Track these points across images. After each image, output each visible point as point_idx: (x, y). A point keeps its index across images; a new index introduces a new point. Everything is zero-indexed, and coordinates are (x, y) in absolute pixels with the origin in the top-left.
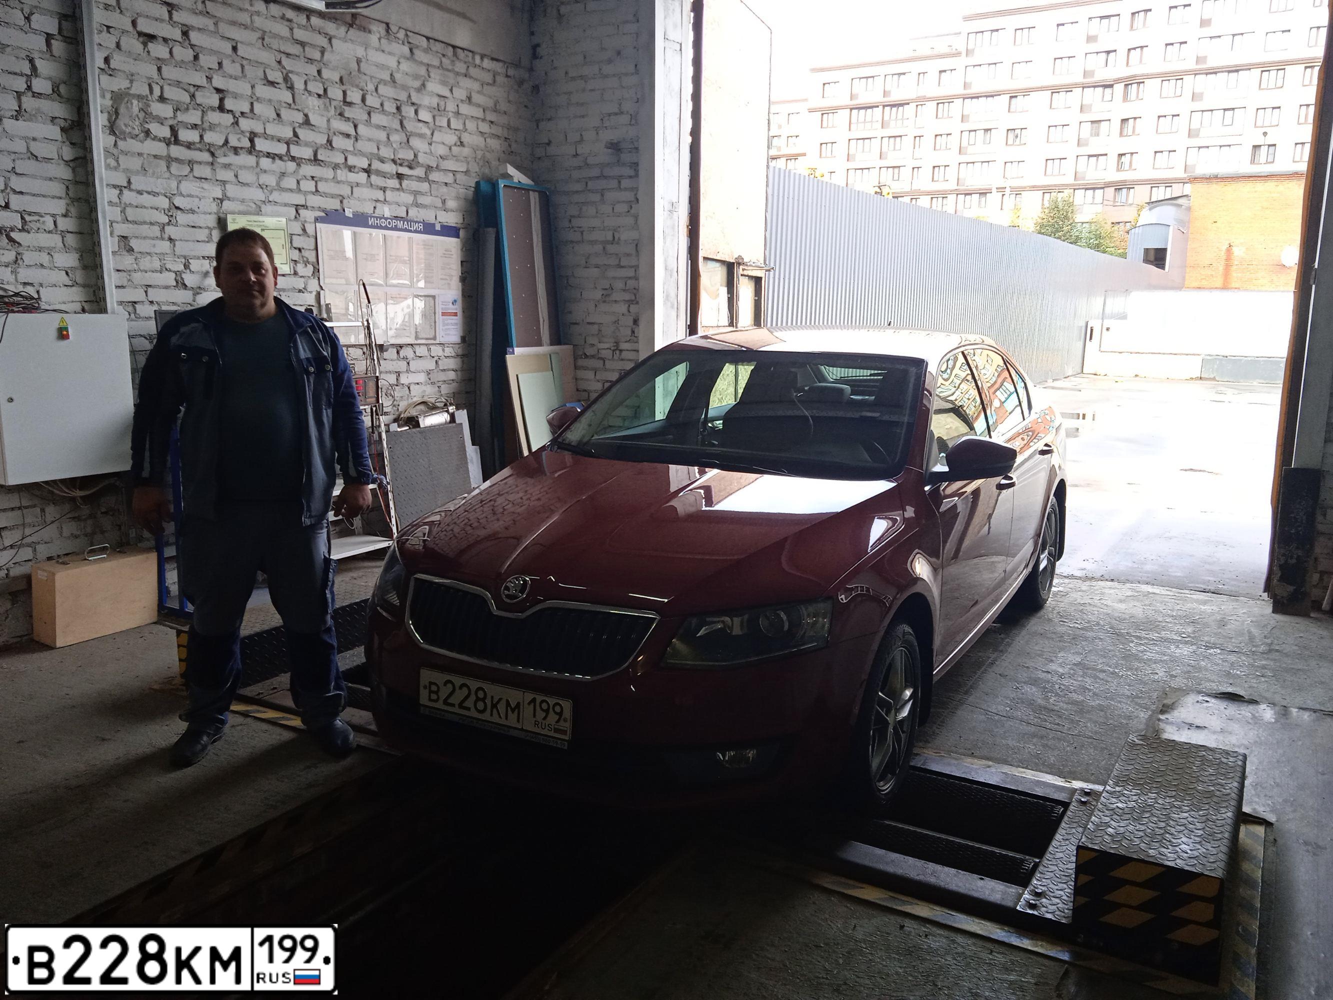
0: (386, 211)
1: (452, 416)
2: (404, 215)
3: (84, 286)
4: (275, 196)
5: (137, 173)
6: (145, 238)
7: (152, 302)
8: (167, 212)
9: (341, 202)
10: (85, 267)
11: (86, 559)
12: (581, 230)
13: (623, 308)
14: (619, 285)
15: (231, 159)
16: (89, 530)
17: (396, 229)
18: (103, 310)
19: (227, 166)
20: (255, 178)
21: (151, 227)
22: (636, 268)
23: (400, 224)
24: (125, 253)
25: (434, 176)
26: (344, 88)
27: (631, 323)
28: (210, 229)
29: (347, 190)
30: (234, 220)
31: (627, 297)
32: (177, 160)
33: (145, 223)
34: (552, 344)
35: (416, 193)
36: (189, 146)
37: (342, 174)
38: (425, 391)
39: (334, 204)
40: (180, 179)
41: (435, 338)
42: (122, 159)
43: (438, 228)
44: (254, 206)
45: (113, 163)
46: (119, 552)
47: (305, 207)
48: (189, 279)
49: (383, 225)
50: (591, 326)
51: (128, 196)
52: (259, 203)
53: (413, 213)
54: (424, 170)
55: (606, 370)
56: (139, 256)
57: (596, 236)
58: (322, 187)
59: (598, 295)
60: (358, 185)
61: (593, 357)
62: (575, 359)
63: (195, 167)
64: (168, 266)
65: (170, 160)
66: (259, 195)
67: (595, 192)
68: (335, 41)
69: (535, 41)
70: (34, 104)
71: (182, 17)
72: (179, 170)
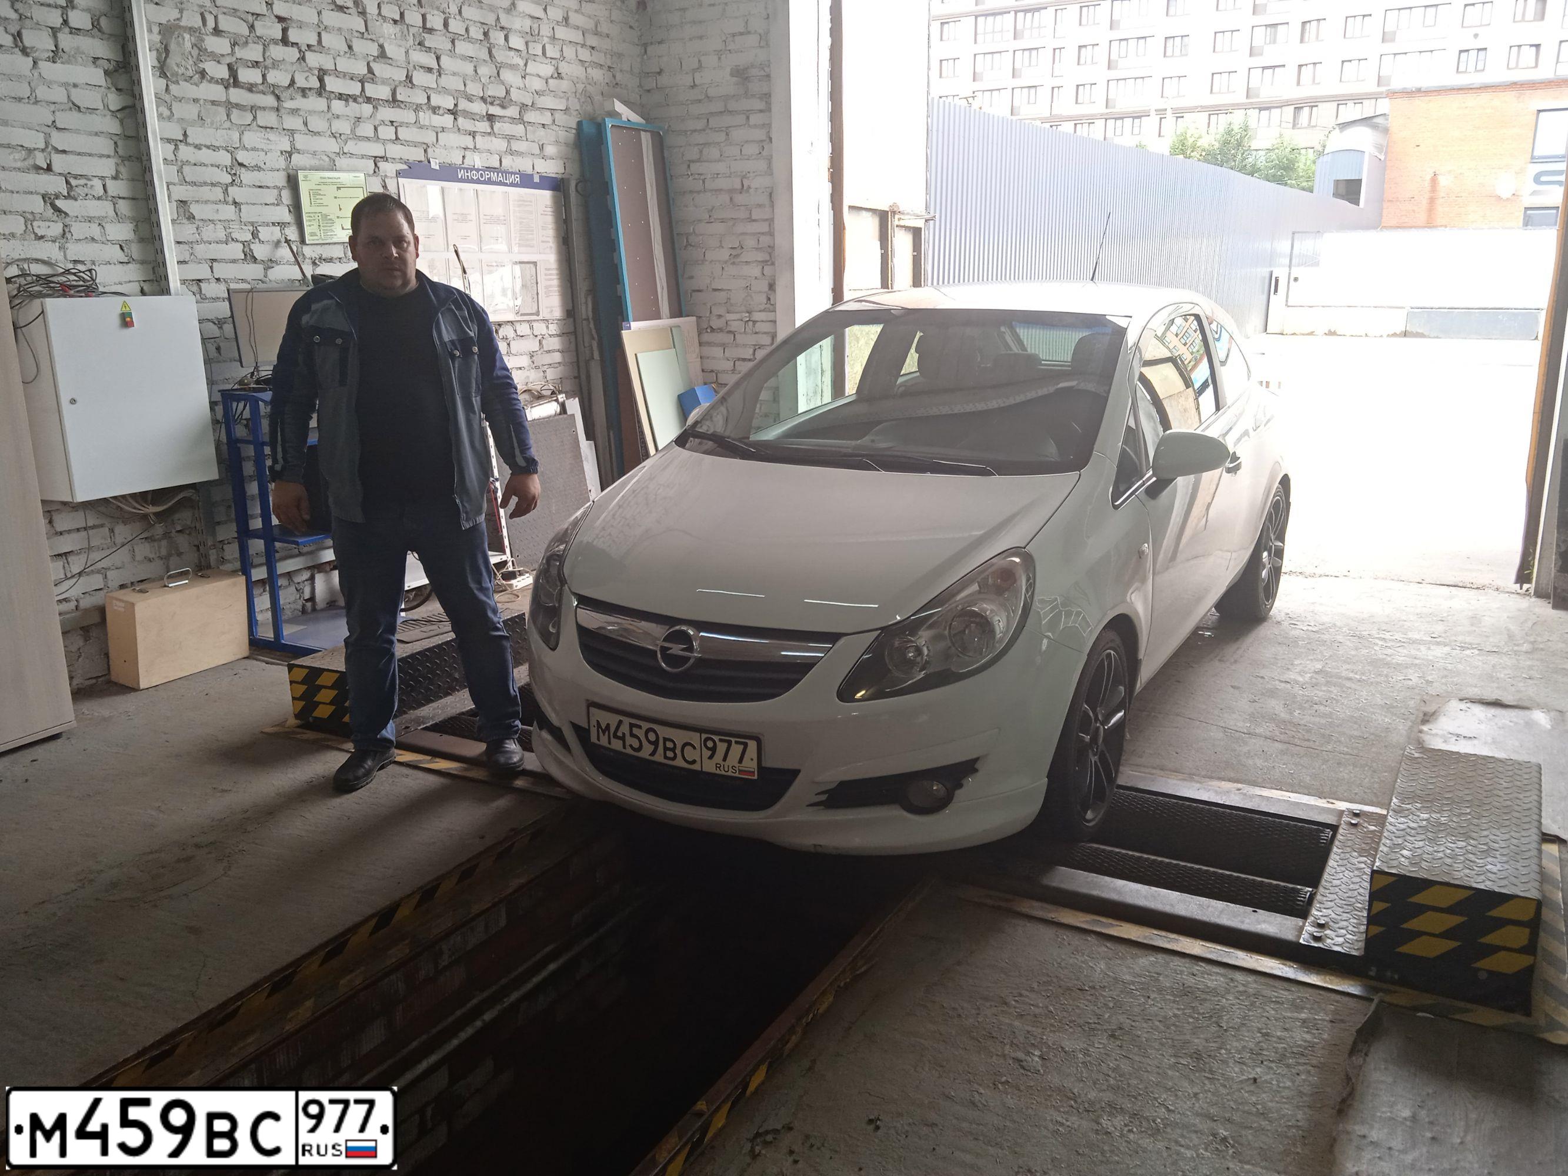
0: (477, 160)
1: (563, 406)
2: (497, 165)
3: (143, 262)
4: (350, 147)
5: (192, 124)
6: (206, 202)
7: (218, 280)
8: (229, 170)
9: (425, 151)
10: (141, 240)
11: (165, 586)
12: (702, 177)
13: (756, 271)
14: (750, 242)
15: (299, 102)
16: (164, 552)
17: (489, 182)
18: (165, 291)
19: (295, 112)
20: (327, 125)
21: (213, 189)
22: (771, 221)
23: (494, 176)
24: (185, 221)
25: (530, 116)
26: (423, 11)
27: (766, 288)
28: (280, 189)
29: (429, 137)
30: (306, 177)
31: (761, 256)
32: (237, 106)
33: (205, 184)
34: (672, 316)
35: (509, 138)
36: (251, 88)
37: (425, 117)
38: (528, 377)
39: (417, 155)
40: (243, 129)
41: (538, 314)
42: (176, 106)
43: (537, 179)
44: (327, 159)
45: (166, 113)
46: (201, 576)
47: (384, 158)
48: (260, 251)
49: (475, 178)
50: (717, 293)
51: (185, 152)
52: (333, 156)
53: (508, 162)
54: (518, 109)
55: (737, 346)
56: (201, 224)
57: (722, 183)
58: (403, 133)
59: (724, 254)
60: (443, 129)
61: (721, 330)
62: (700, 334)
63: (259, 114)
64: (234, 236)
65: (230, 106)
66: (332, 146)
67: (719, 130)
70: (72, 42)
72: (241, 118)
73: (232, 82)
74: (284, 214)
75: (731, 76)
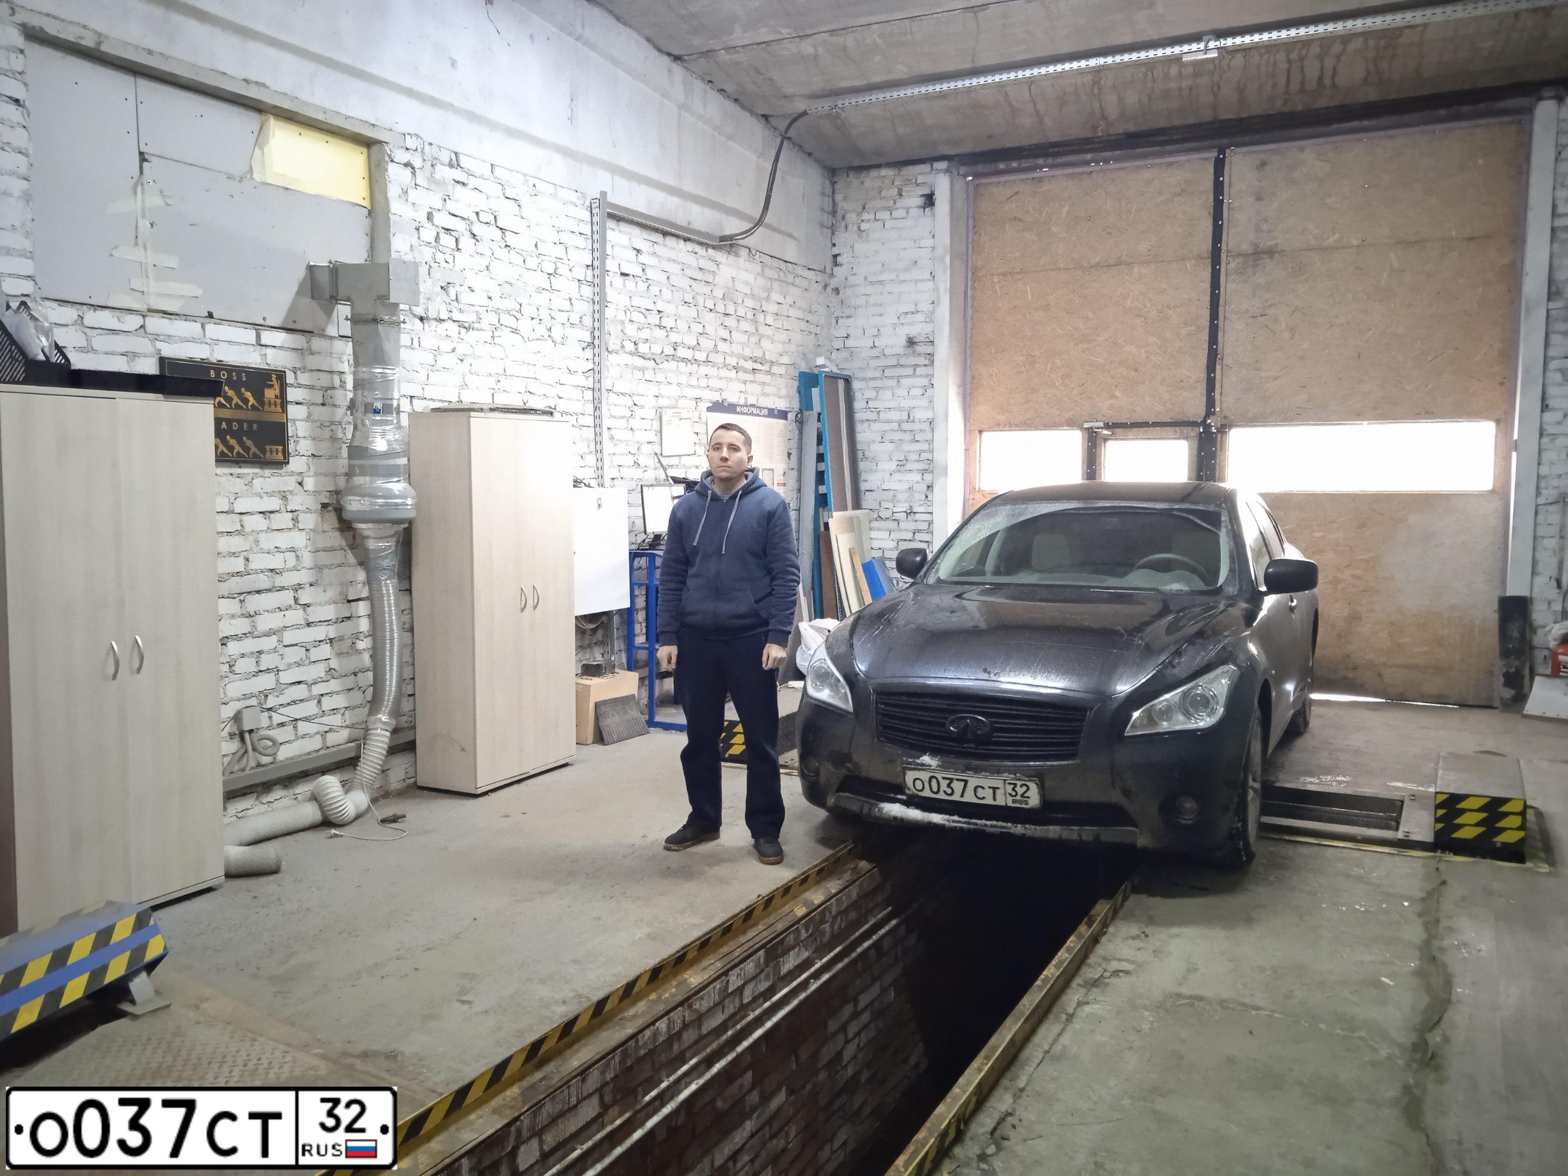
0: (747, 400)
2: (756, 402)
5: (617, 379)
6: (619, 428)
7: (622, 478)
8: (630, 408)
9: (721, 394)
13: (917, 477)
14: (914, 457)
15: (666, 365)
17: (752, 414)
18: (602, 485)
19: (662, 370)
20: (676, 378)
21: (623, 420)
22: (931, 442)
23: (755, 410)
24: (612, 441)
25: (776, 369)
26: (725, 302)
27: (925, 488)
28: (653, 420)
29: (722, 384)
30: (665, 412)
31: (921, 466)
32: (637, 368)
33: (620, 417)
34: (853, 509)
35: (763, 384)
36: (643, 357)
37: (724, 373)
39: (715, 396)
40: (638, 382)
42: (611, 369)
43: (776, 413)
47: (701, 399)
49: (746, 411)
50: (885, 492)
51: (612, 397)
53: (761, 400)
54: (769, 364)
55: (900, 530)
56: (616, 442)
57: (892, 415)
58: (711, 382)
59: (893, 465)
60: (731, 379)
61: (887, 519)
63: (646, 373)
65: (634, 367)
67: (892, 377)
68: (721, 266)
69: (835, 251)
70: (569, 332)
71: (643, 258)
72: (638, 375)
73: (636, 353)
74: (652, 436)
75: (903, 341)
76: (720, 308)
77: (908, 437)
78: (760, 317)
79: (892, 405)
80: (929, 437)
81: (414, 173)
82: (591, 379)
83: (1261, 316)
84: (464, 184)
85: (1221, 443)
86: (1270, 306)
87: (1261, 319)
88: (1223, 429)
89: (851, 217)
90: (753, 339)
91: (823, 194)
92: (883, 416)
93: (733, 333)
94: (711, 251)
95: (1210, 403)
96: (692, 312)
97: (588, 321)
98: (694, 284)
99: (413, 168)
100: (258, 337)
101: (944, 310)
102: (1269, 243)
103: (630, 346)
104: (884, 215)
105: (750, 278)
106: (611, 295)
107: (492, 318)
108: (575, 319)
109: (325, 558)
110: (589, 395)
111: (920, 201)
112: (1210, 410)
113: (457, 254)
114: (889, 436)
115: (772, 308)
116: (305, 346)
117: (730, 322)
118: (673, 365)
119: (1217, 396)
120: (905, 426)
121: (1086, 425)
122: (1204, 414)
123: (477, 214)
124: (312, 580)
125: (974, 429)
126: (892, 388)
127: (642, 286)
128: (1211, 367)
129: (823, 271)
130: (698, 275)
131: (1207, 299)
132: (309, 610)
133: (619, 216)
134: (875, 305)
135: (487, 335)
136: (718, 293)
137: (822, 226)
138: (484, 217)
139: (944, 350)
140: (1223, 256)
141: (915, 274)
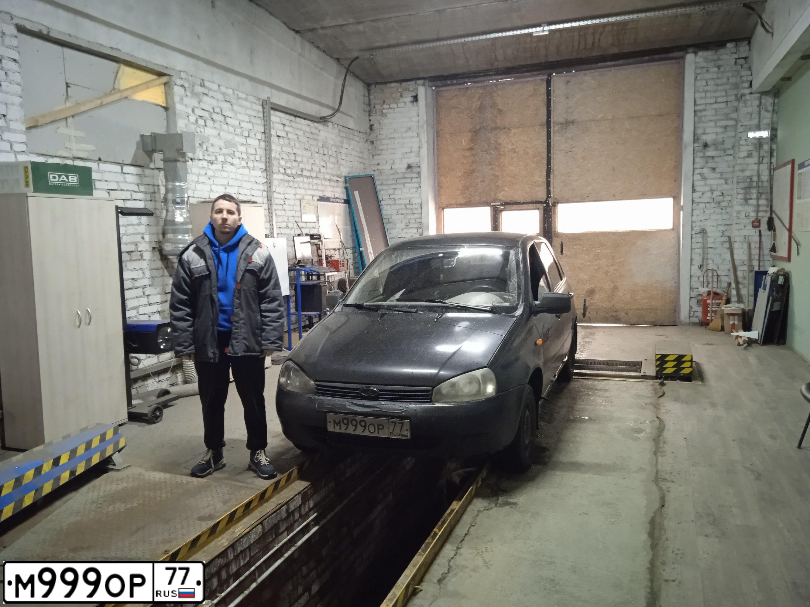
5: (277, 186)
6: (279, 210)
8: (283, 200)
9: (323, 193)
12: (395, 199)
14: (413, 221)
15: (298, 179)
17: (337, 202)
19: (297, 182)
21: (281, 206)
22: (421, 214)
26: (323, 149)
29: (323, 188)
31: (416, 225)
32: (286, 181)
33: (279, 204)
36: (288, 175)
37: (324, 182)
40: (286, 188)
41: (347, 246)
49: (334, 201)
56: (278, 216)
57: (402, 201)
59: (403, 226)
63: (290, 183)
67: (401, 183)
68: (321, 132)
69: (371, 123)
70: (256, 164)
71: (287, 128)
72: (286, 184)
73: (285, 174)
74: (294, 213)
75: (405, 166)
76: (321, 152)
77: (410, 212)
78: (339, 155)
79: (401, 196)
80: (419, 211)
81: (185, 90)
82: (266, 187)
83: (570, 151)
84: (207, 95)
85: (554, 211)
86: (574, 147)
87: (569, 153)
88: (555, 204)
89: (378, 107)
90: (336, 166)
91: (364, 96)
92: (397, 202)
93: (328, 163)
94: (316, 124)
95: (549, 192)
96: (309, 154)
97: (263, 159)
98: (309, 140)
99: (185, 88)
100: (122, 169)
101: (424, 151)
102: (572, 118)
103: (282, 171)
104: (394, 106)
105: (333, 137)
106: (273, 147)
107: (221, 158)
108: (258, 158)
109: (156, 273)
110: (265, 193)
111: (410, 99)
112: (548, 197)
113: (206, 128)
114: (400, 212)
115: (344, 151)
116: (142, 173)
117: (326, 158)
118: (301, 179)
119: (552, 189)
120: (408, 207)
121: (492, 204)
122: (546, 198)
123: (213, 109)
124: (150, 283)
125: (440, 208)
126: (401, 189)
127: (287, 141)
128: (548, 175)
129: (366, 133)
130: (311, 136)
131: (546, 144)
132: (150, 297)
133: (276, 108)
134: (391, 149)
135: (219, 167)
136: (320, 144)
137: (365, 111)
138: (217, 110)
139: (425, 170)
140: (552, 125)
141: (410, 134)
